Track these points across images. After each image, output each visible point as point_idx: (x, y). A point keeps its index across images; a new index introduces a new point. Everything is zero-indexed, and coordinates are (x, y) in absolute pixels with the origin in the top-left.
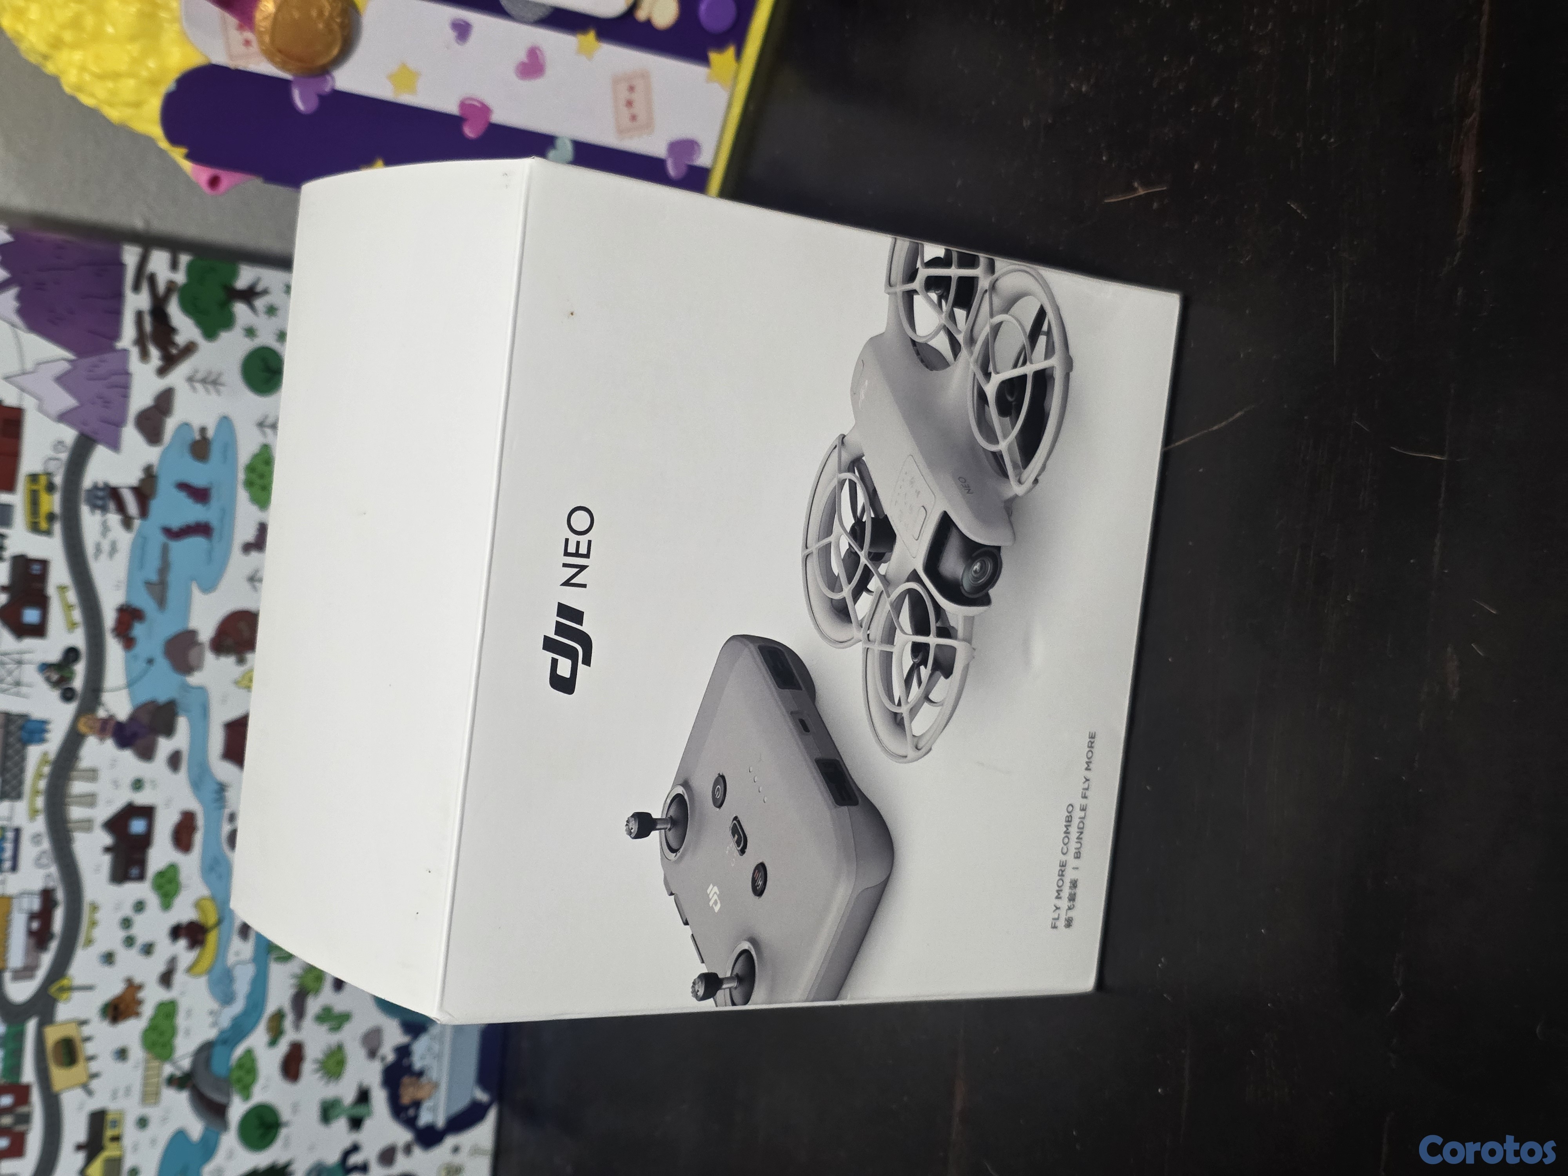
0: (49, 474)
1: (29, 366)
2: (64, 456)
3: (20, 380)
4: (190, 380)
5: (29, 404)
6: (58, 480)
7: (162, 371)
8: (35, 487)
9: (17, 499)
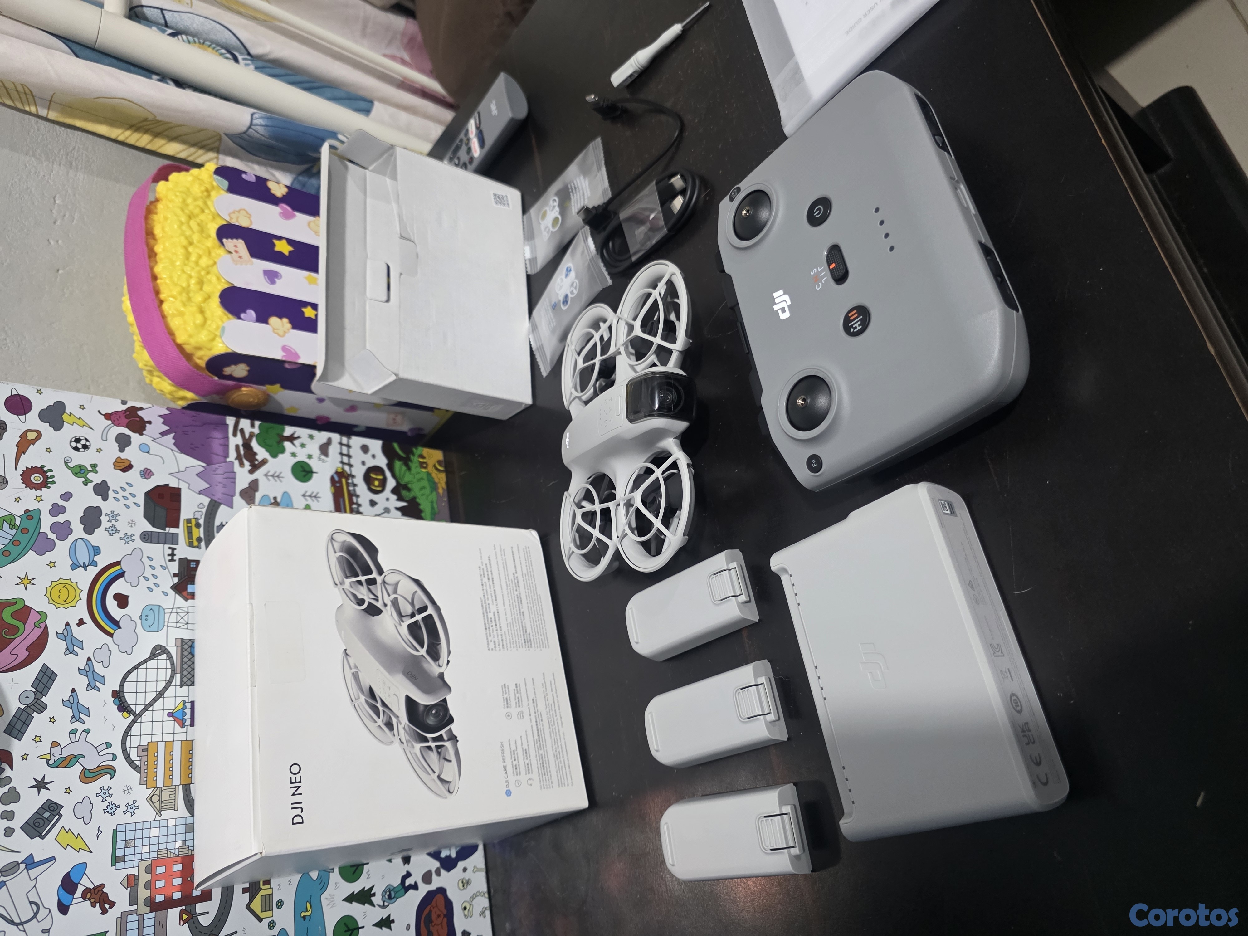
0: (197, 519)
1: (182, 469)
2: (204, 510)
3: (178, 475)
4: (266, 475)
5: (183, 487)
6: (201, 522)
7: (251, 472)
8: (189, 525)
9: (180, 531)
